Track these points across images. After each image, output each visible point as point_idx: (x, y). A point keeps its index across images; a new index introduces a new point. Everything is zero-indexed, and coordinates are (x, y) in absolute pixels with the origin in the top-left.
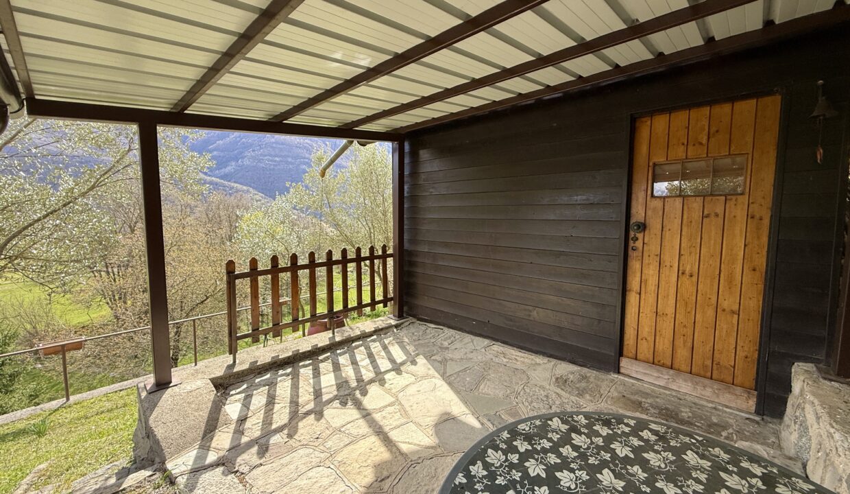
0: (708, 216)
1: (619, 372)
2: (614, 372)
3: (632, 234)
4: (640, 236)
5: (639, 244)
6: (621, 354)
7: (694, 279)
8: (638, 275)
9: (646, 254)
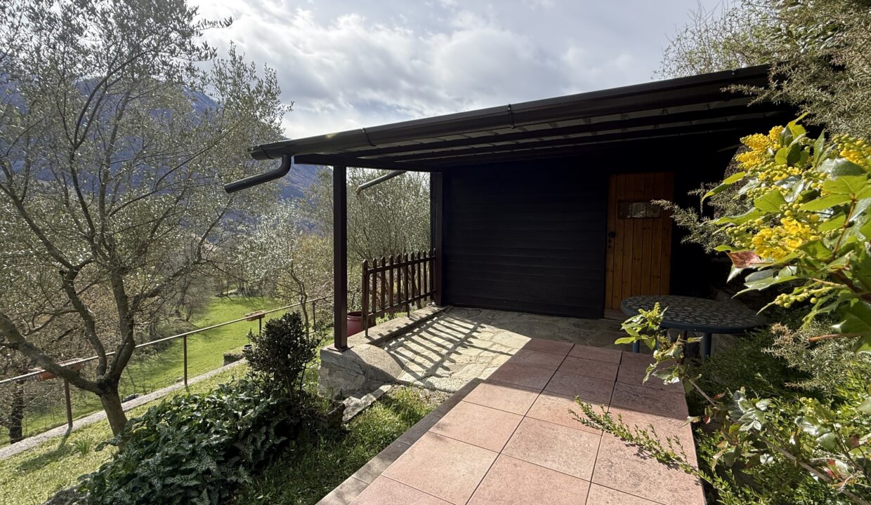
0: (645, 228)
1: (604, 318)
2: (601, 318)
3: (608, 238)
4: (612, 239)
5: (612, 244)
6: (604, 307)
7: (640, 261)
8: (612, 261)
9: (616, 249)
